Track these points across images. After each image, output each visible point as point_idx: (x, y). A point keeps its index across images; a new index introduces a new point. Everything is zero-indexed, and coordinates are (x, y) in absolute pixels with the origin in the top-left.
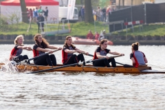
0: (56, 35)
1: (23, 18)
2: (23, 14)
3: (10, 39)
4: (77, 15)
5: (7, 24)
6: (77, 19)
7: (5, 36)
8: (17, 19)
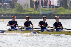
0: (48, 14)
1: (31, 5)
2: (31, 3)
3: (24, 16)
4: (59, 4)
5: (22, 8)
6: (59, 5)
7: (21, 14)
8: (28, 6)
